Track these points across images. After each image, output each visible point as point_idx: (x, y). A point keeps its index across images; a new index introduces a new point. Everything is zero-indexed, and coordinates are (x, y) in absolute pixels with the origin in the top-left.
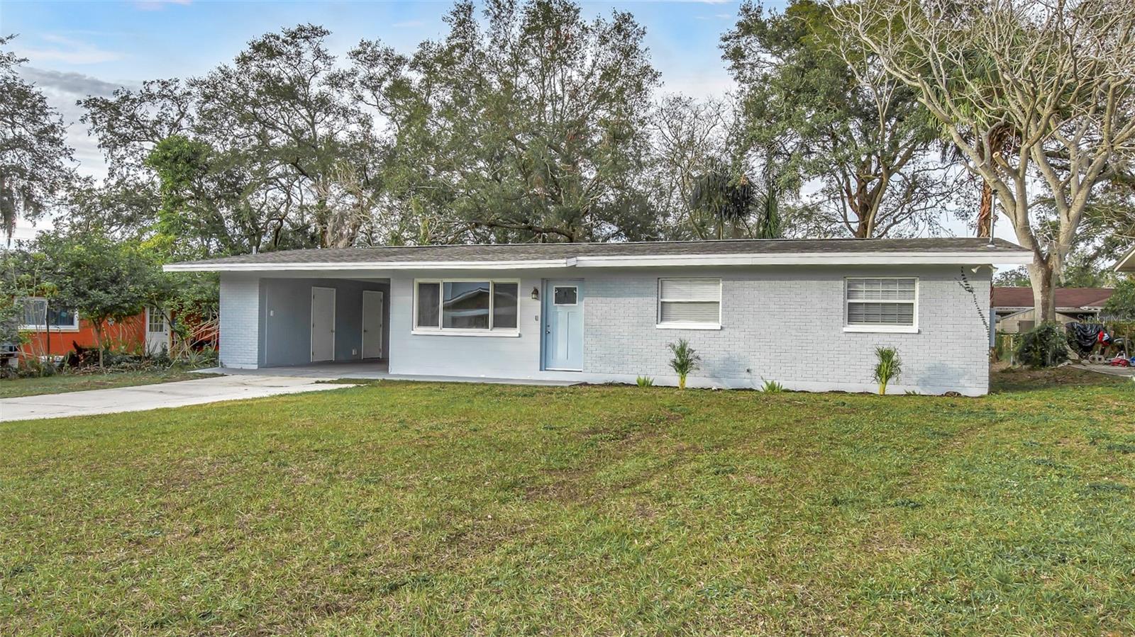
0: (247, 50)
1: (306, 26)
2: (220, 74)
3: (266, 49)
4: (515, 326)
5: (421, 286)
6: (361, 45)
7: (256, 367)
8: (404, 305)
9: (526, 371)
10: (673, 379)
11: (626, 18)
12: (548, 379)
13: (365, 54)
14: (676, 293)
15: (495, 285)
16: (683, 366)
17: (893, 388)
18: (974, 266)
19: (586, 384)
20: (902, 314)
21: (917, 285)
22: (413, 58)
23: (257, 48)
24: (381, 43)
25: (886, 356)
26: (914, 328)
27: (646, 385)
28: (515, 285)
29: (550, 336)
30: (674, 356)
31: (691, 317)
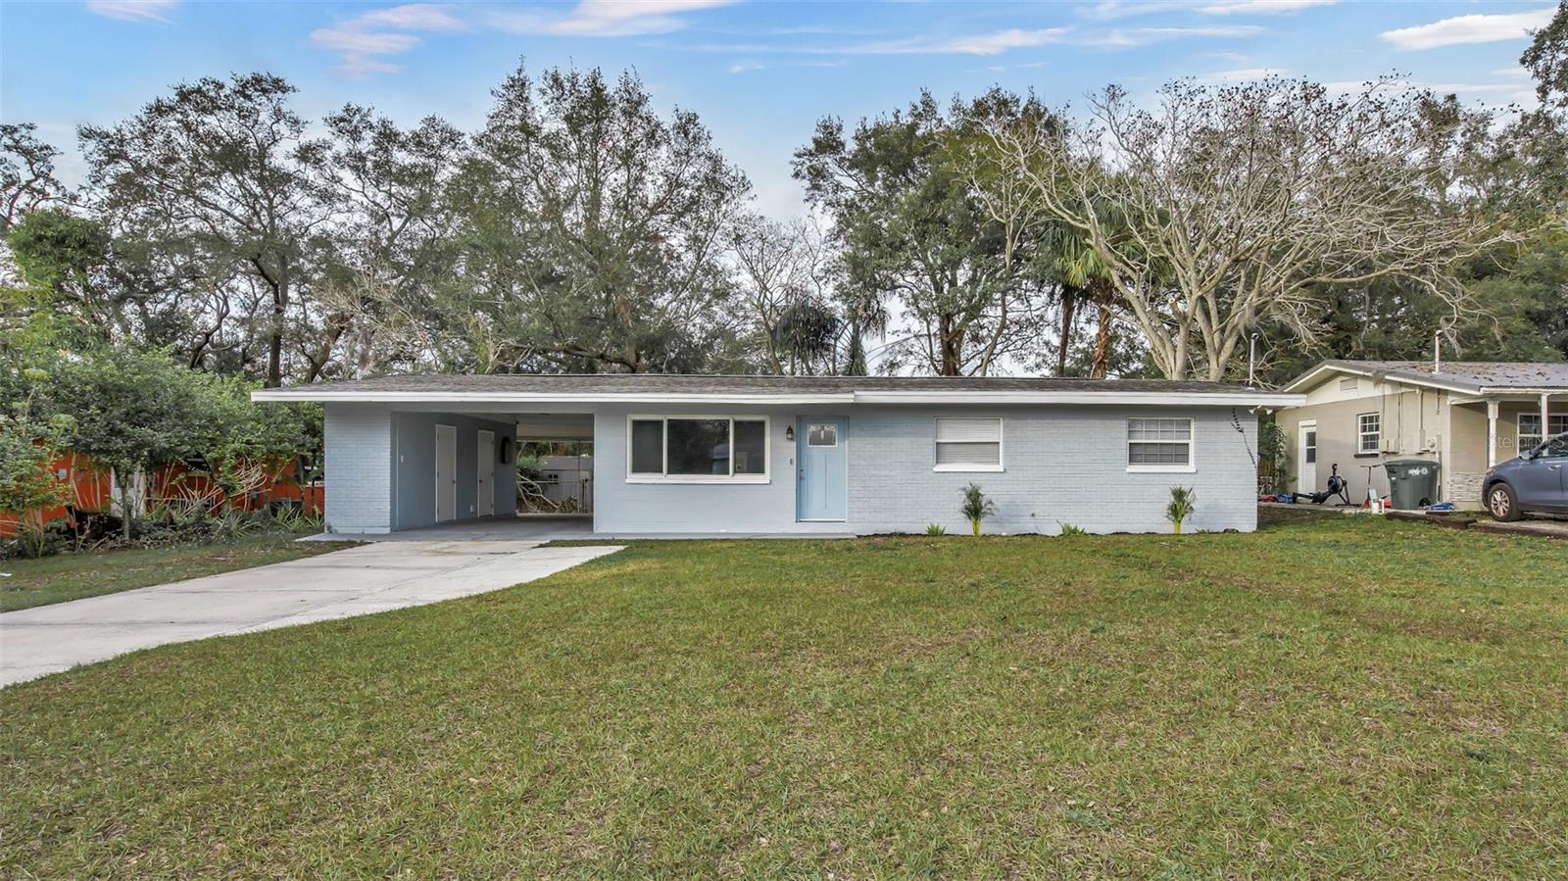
1: (265, 75)
4: (763, 472)
5: (637, 424)
7: (387, 531)
8: (612, 448)
9: (783, 525)
10: (964, 527)
12: (806, 531)
13: (347, 123)
14: (953, 432)
15: (737, 424)
16: (974, 509)
17: (1187, 527)
18: (1252, 407)
20: (1179, 454)
21: (1193, 425)
23: (184, 96)
25: (1179, 495)
26: (1191, 467)
27: (934, 533)
28: (762, 424)
29: (804, 483)
30: (968, 503)
31: (968, 459)
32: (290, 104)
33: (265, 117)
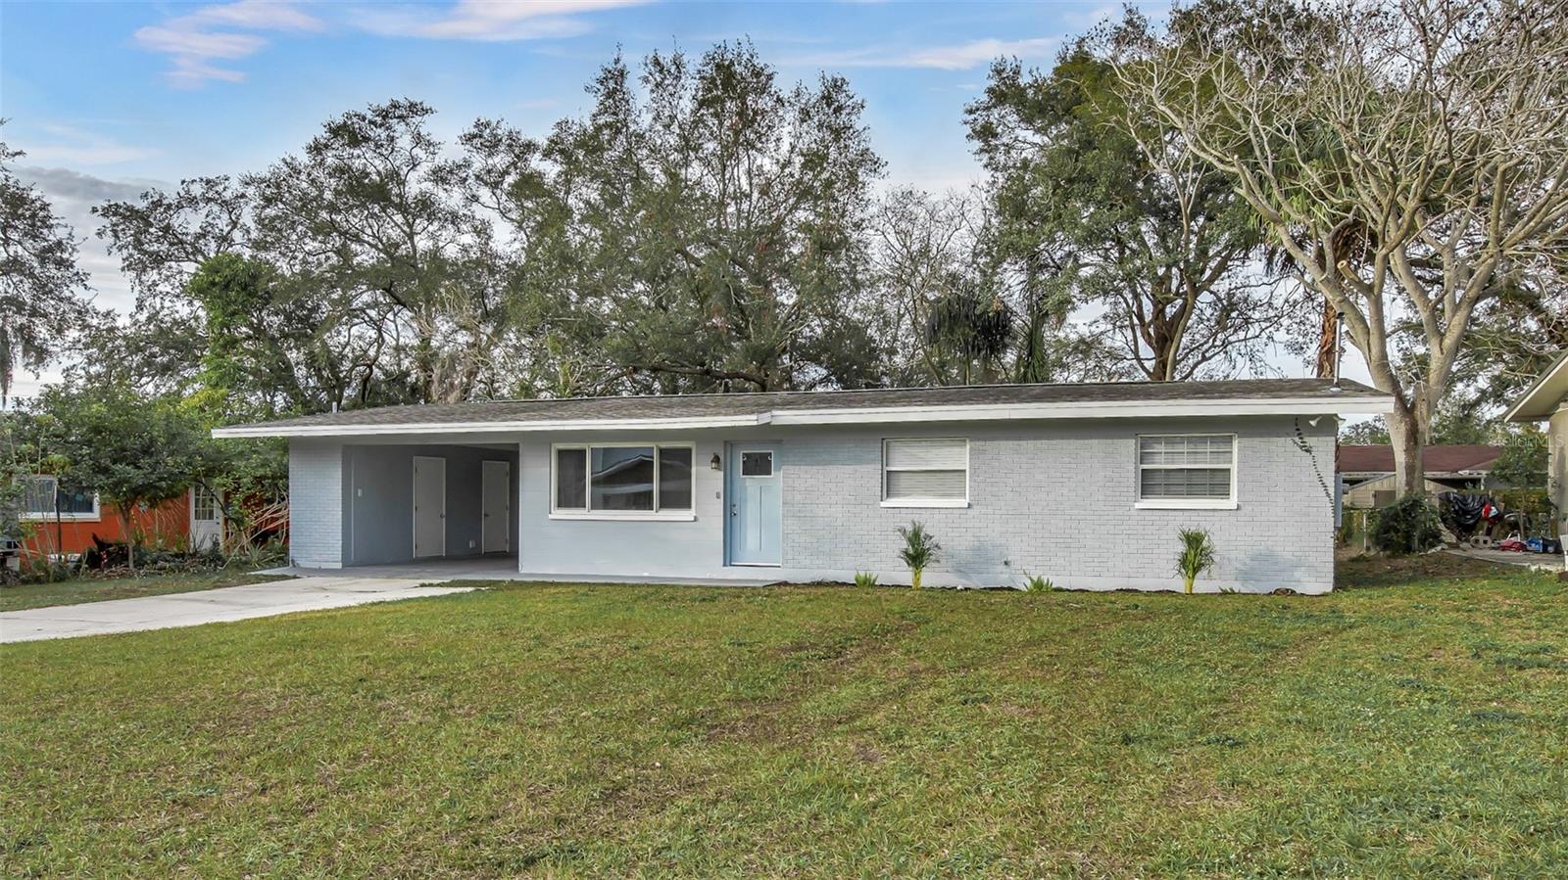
0: (322, 134)
1: (402, 101)
2: (285, 169)
3: (348, 133)
4: (688, 506)
5: (560, 453)
6: (477, 126)
7: (339, 566)
8: (538, 480)
9: (706, 568)
10: (904, 575)
11: (838, 85)
12: (734, 577)
13: (483, 138)
14: (907, 458)
15: (662, 452)
16: (917, 557)
17: (1203, 585)
18: (1313, 417)
19: (786, 584)
20: (1215, 483)
21: (1236, 444)
22: (546, 142)
23: (336, 131)
24: (503, 125)
25: (1194, 541)
26: (1231, 503)
27: (866, 584)
28: (688, 451)
29: (736, 520)
30: (905, 544)
31: (927, 492)
32: (428, 126)
33: (404, 142)
